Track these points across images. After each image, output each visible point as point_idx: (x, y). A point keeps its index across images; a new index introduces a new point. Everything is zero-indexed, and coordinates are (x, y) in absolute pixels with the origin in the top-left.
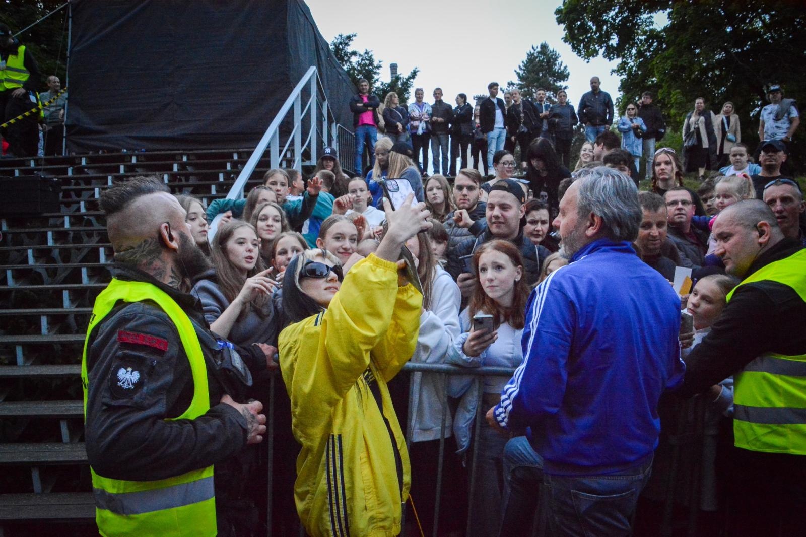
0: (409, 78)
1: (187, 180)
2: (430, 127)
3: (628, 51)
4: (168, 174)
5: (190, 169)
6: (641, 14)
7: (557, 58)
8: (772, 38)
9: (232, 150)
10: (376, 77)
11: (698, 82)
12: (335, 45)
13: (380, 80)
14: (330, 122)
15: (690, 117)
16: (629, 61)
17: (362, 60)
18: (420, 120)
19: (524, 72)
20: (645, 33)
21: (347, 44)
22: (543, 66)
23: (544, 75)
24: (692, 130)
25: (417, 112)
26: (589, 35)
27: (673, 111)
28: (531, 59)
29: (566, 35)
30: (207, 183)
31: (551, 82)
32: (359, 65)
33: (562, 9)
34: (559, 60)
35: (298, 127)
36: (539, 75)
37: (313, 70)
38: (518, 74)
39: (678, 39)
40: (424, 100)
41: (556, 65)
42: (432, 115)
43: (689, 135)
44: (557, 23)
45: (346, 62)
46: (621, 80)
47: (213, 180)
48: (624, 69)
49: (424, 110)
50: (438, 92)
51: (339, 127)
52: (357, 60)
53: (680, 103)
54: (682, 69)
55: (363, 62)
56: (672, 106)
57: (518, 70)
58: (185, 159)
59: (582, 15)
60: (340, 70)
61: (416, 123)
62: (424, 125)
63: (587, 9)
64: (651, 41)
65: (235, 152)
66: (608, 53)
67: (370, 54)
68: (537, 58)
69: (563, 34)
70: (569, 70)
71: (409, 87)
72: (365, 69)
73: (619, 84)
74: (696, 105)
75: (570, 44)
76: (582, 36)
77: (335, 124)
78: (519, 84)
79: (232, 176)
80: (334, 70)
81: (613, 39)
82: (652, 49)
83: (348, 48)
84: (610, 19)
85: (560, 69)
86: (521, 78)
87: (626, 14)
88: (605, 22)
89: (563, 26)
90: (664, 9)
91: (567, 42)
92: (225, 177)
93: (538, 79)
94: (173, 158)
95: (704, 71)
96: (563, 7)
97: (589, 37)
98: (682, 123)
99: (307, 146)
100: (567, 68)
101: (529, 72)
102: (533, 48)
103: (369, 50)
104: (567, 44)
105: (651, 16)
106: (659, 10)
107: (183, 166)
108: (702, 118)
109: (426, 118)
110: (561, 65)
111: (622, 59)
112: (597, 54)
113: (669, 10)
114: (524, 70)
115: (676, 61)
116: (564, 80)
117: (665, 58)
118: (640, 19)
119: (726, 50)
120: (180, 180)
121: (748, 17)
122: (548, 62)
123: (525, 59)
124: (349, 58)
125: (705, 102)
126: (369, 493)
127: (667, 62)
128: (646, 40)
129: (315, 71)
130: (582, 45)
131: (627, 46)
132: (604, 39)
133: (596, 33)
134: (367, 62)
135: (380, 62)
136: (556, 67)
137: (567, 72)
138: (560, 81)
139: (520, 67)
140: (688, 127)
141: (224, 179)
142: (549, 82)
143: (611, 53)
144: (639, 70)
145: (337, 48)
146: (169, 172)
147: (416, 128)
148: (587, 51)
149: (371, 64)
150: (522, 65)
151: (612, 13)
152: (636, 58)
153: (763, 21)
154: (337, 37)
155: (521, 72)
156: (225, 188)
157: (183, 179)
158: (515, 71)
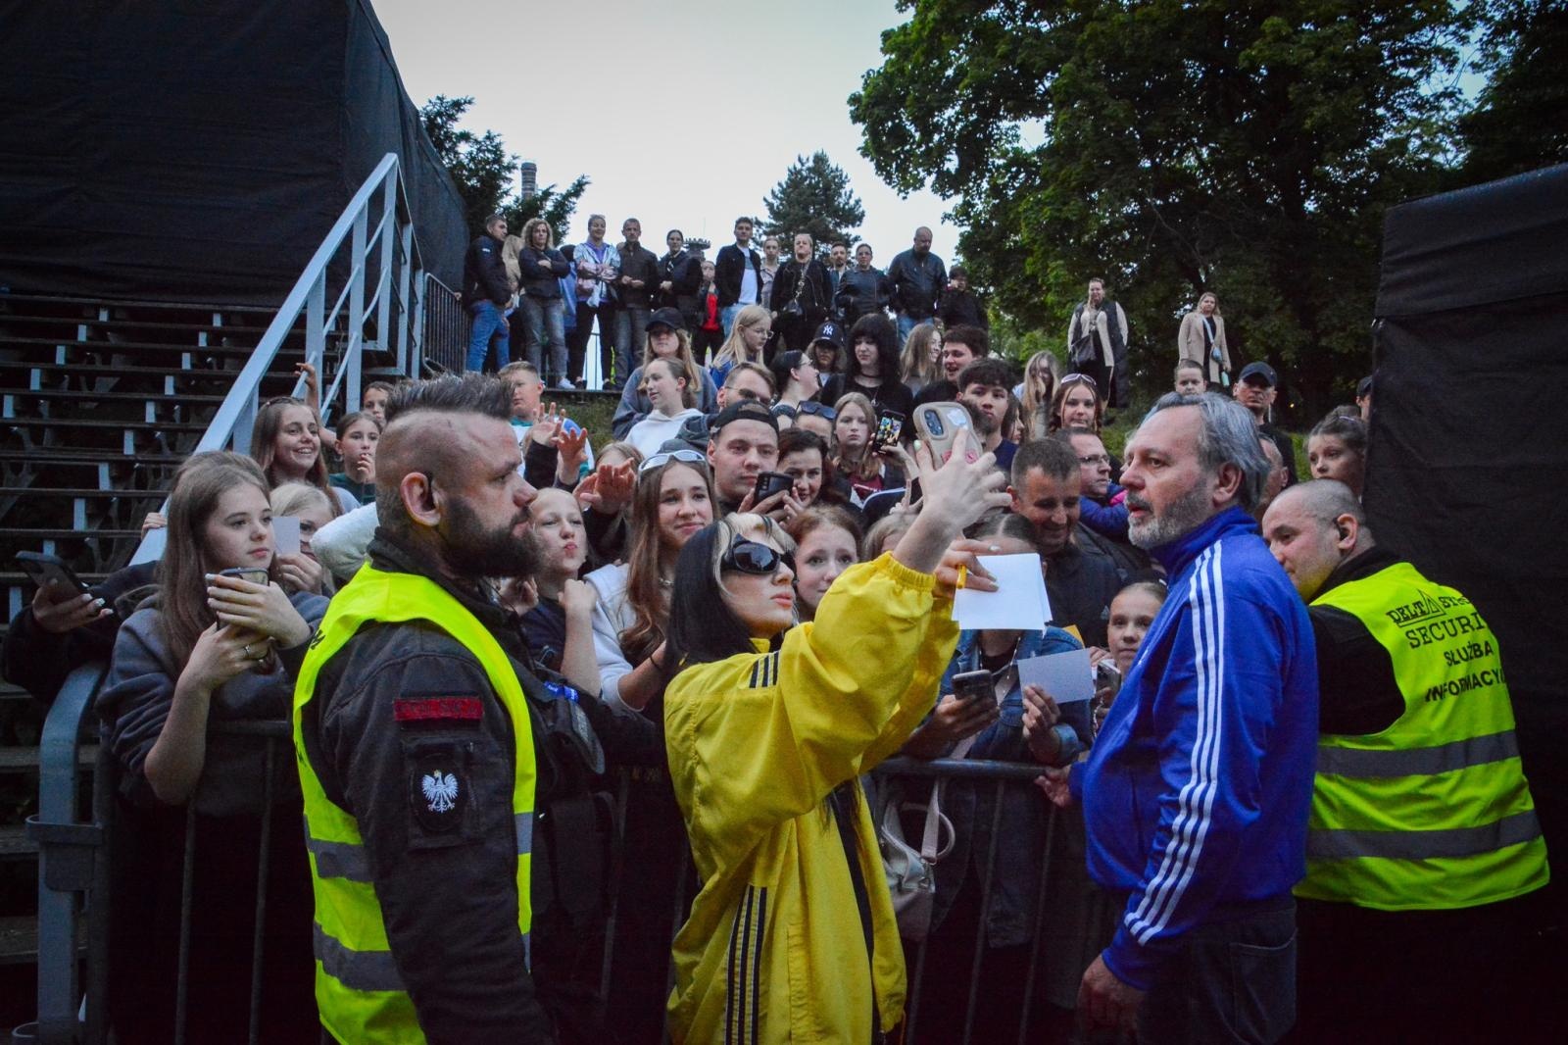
0: (569, 195)
1: (106, 361)
2: (614, 294)
3: (974, 183)
4: (66, 345)
5: (113, 340)
6: (1000, 120)
7: (844, 182)
8: (1213, 187)
9: (210, 307)
10: (505, 186)
11: (1092, 249)
12: (427, 115)
13: (511, 192)
14: (415, 268)
15: (1081, 311)
16: (977, 201)
17: (479, 150)
18: (597, 278)
19: (781, 204)
20: (1004, 154)
21: (452, 118)
22: (816, 195)
23: (818, 213)
24: (1085, 333)
25: (591, 261)
26: (908, 147)
27: (1050, 298)
28: (795, 180)
29: (866, 142)
30: (155, 370)
31: (831, 226)
32: (473, 159)
33: (860, 95)
34: (847, 187)
35: (359, 271)
36: (808, 212)
37: (390, 160)
38: (770, 206)
39: (1063, 172)
40: (606, 239)
41: (840, 195)
42: (620, 272)
43: (1079, 341)
44: (850, 121)
45: (448, 151)
46: (962, 235)
47: (170, 365)
48: (967, 215)
49: (606, 261)
50: (632, 226)
51: (430, 277)
52: (469, 149)
53: (1063, 284)
54: (1067, 224)
55: (481, 155)
56: (1049, 290)
57: (770, 199)
58: (104, 316)
59: (897, 110)
60: (438, 167)
61: (588, 284)
62: (604, 289)
63: (904, 101)
64: (1014, 169)
65: (217, 312)
66: (941, 186)
67: (497, 141)
68: (806, 178)
69: (860, 139)
70: (864, 207)
71: (568, 212)
72: (483, 168)
73: (957, 241)
74: (1090, 292)
75: (872, 160)
76: (896, 148)
77: (422, 271)
78: (771, 225)
79: (209, 359)
80: (428, 165)
81: (950, 160)
82: (1017, 185)
83: (455, 124)
84: (946, 123)
85: (847, 203)
86: (775, 213)
87: (973, 117)
88: (938, 128)
89: (861, 127)
90: (1039, 114)
91: (867, 155)
92: (195, 361)
93: (807, 219)
94: (78, 313)
95: (1105, 232)
96: (863, 93)
97: (908, 151)
98: (1066, 321)
99: (372, 312)
100: (862, 203)
101: (790, 203)
102: (800, 160)
103: (494, 133)
104: (868, 159)
105: (1016, 126)
106: (1031, 116)
107: (98, 331)
108: (1102, 314)
109: (609, 274)
110: (850, 196)
111: (965, 197)
112: (922, 185)
113: (1048, 118)
114: (781, 199)
115: (1060, 210)
116: (853, 226)
117: (1039, 202)
118: (998, 128)
119: (1141, 200)
120: (91, 361)
121: (1176, 147)
122: (827, 188)
123: (784, 178)
124: (455, 144)
125: (1104, 287)
126: (800, 1006)
127: (1042, 209)
128: (1007, 167)
129: (394, 164)
130: (894, 166)
131: (974, 174)
132: (933, 159)
133: (919, 146)
134: (490, 156)
135: (514, 158)
136: (840, 200)
137: (861, 210)
138: (847, 226)
139: (773, 192)
140: (1078, 328)
141: (193, 365)
142: (827, 226)
143: (947, 184)
144: (991, 218)
145: (431, 121)
146: (68, 342)
147: (589, 293)
148: (904, 178)
149: (498, 160)
150: (777, 189)
151: (950, 112)
152: (988, 196)
153: (1199, 157)
154: (434, 100)
155: (776, 203)
156: (193, 383)
157: (97, 357)
158: (765, 200)
